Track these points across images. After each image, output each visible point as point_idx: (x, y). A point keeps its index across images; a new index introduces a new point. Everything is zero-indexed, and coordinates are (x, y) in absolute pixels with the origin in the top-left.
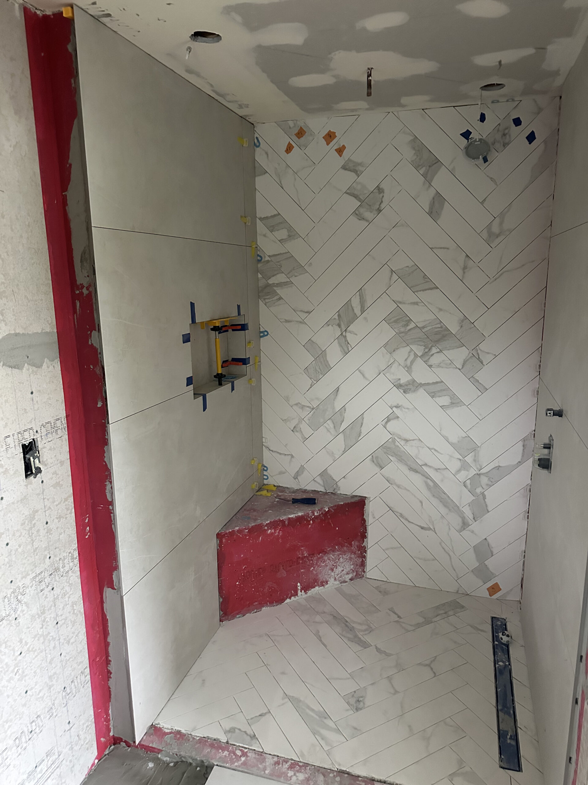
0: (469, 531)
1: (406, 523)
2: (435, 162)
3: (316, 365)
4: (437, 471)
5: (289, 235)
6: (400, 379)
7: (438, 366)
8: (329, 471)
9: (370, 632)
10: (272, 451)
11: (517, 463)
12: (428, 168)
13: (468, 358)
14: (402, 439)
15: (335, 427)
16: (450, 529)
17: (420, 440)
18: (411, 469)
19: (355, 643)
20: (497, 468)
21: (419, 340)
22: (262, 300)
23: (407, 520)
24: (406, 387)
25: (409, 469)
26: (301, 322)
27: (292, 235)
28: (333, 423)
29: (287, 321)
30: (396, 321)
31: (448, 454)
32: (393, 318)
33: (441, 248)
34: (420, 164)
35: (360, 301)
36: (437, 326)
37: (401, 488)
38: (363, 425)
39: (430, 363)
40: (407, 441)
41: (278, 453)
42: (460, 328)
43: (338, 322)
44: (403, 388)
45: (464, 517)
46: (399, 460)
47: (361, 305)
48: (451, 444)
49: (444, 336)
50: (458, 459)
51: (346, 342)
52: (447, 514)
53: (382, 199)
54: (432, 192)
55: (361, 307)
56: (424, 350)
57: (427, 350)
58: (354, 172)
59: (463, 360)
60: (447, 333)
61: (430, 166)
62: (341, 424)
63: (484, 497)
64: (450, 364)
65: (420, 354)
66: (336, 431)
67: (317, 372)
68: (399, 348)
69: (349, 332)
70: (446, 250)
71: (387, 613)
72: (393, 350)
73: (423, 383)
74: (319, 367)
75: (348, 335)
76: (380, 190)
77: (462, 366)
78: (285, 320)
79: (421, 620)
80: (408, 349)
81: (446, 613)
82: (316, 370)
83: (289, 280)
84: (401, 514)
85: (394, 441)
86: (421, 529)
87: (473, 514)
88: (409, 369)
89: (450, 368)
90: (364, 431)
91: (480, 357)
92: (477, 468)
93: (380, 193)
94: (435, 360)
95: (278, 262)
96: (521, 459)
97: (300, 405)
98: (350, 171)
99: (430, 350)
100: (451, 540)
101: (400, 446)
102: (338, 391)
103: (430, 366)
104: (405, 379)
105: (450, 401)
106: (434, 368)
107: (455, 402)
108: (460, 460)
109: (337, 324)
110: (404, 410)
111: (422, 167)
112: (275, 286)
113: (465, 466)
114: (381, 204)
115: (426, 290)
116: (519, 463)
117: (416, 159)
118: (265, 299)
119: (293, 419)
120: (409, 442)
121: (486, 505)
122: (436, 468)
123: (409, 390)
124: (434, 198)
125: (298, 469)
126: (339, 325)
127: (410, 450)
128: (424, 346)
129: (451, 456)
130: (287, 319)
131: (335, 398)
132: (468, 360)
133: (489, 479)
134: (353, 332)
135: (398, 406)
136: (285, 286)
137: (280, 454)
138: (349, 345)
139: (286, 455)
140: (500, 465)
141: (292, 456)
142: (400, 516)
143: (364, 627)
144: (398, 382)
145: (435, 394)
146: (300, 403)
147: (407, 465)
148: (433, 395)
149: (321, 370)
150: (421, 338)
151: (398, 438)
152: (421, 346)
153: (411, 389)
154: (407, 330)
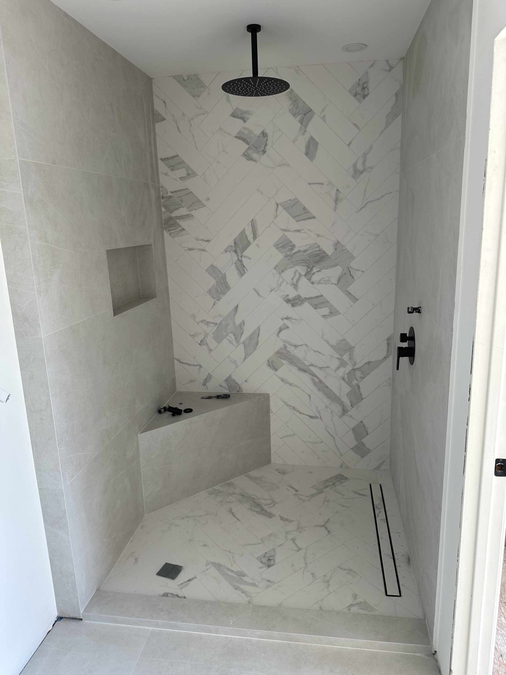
0: (348, 416)
1: (298, 414)
2: (309, 111)
3: (217, 287)
4: (321, 370)
5: (187, 174)
6: (288, 295)
7: (319, 282)
8: (233, 377)
9: (274, 505)
10: (182, 363)
11: (383, 359)
12: (303, 115)
13: (341, 275)
14: (292, 345)
15: (236, 339)
16: (333, 416)
17: (306, 345)
18: (300, 369)
19: (263, 515)
20: (368, 363)
21: (302, 261)
22: (167, 231)
23: (298, 411)
24: (293, 302)
25: (298, 370)
26: (202, 250)
27: (190, 174)
28: (235, 336)
29: (190, 249)
30: (283, 247)
31: (329, 355)
32: (280, 244)
33: (317, 184)
34: (296, 112)
35: (252, 230)
36: (316, 249)
37: (293, 386)
38: (259, 336)
39: (312, 281)
40: (296, 346)
41: (188, 364)
42: (335, 250)
43: (234, 248)
44: (292, 303)
45: (344, 405)
46: (290, 363)
47: (253, 234)
48: (332, 346)
49: (322, 258)
50: (337, 358)
51: (243, 266)
52: (330, 404)
53: (266, 142)
54: (307, 137)
55: (254, 235)
56: (307, 270)
57: (309, 270)
58: (242, 119)
59: (338, 277)
60: (324, 255)
61: (305, 114)
62: (241, 336)
63: (359, 388)
64: (328, 281)
65: (303, 273)
66: (237, 342)
67: (219, 293)
68: (286, 269)
69: (244, 257)
70: (320, 185)
71: (286, 488)
72: (281, 272)
73: (307, 297)
74: (220, 287)
75: (244, 259)
76: (264, 135)
77: (337, 282)
78: (188, 248)
79: (314, 491)
80: (294, 270)
81: (333, 484)
82: (217, 290)
83: (189, 213)
84: (294, 407)
85: (285, 347)
86: (309, 418)
87: (351, 402)
88: (295, 286)
89: (328, 284)
90: (261, 340)
91: (351, 273)
92: (353, 365)
93: (264, 137)
94: (315, 278)
95: (180, 197)
96: (386, 355)
97: (205, 322)
98: (238, 118)
99: (311, 269)
100: (334, 424)
101: (291, 351)
102: (237, 308)
103: (313, 283)
104: (292, 294)
105: (329, 311)
106: (315, 284)
107: (333, 313)
108: (339, 359)
109: (233, 251)
110: (292, 321)
111: (299, 115)
112: (178, 219)
113: (343, 364)
114: (265, 146)
115: (306, 219)
116: (385, 358)
117: (293, 108)
118: (169, 230)
119: (200, 334)
120: (297, 347)
121: (361, 395)
122: (320, 367)
123: (296, 304)
124: (309, 141)
125: (206, 377)
126: (236, 252)
127: (299, 353)
128: (307, 267)
129: (332, 357)
130: (190, 247)
131: (235, 314)
132: (342, 276)
133: (362, 372)
134: (247, 256)
135: (288, 318)
136: (187, 219)
137: (190, 365)
138: (244, 268)
139: (195, 365)
140: (371, 361)
141: (201, 366)
142: (293, 409)
143: (268, 502)
144: (287, 297)
145: (317, 306)
146: (205, 320)
147: (296, 366)
148: (316, 307)
149: (222, 291)
150: (304, 260)
151: (289, 344)
152: (304, 266)
153: (298, 303)
154: (292, 254)
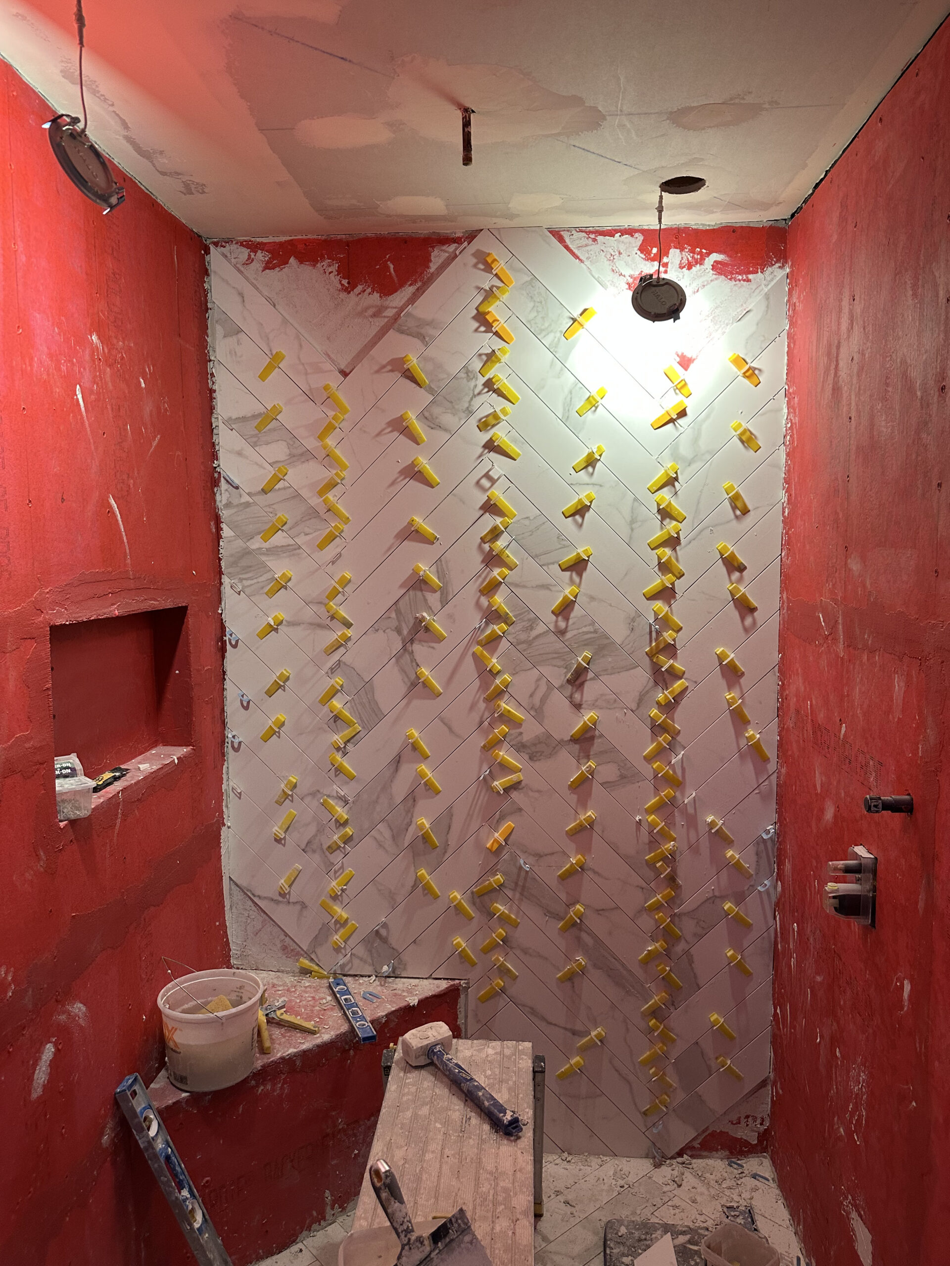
1: (541, 1024)
4: (601, 915)
5: (290, 455)
6: (521, 734)
7: (593, 705)
11: (748, 889)
12: (558, 334)
13: (646, 689)
15: (393, 837)
16: (627, 1029)
17: (564, 853)
20: (712, 900)
24: (533, 750)
25: (545, 914)
26: (319, 625)
27: (297, 453)
28: (391, 829)
29: (290, 624)
31: (620, 880)
33: (588, 484)
36: (589, 629)
39: (577, 701)
40: (539, 856)
41: (272, 900)
42: (629, 631)
44: (530, 751)
46: (525, 897)
48: (625, 858)
49: (605, 648)
50: (638, 886)
51: (414, 664)
52: (621, 999)
53: (473, 390)
54: (567, 381)
55: (442, 595)
56: (565, 676)
58: (419, 339)
59: (638, 694)
62: (407, 829)
63: (691, 961)
64: (615, 701)
65: (557, 683)
66: (398, 846)
68: (517, 673)
69: (419, 644)
70: (597, 488)
73: (564, 738)
74: (359, 713)
76: (470, 374)
78: (287, 621)
80: (535, 673)
84: (532, 1008)
86: (569, 1034)
87: (670, 995)
88: (538, 712)
89: (614, 708)
90: (452, 842)
93: (469, 379)
94: (587, 694)
95: (269, 506)
96: (755, 880)
98: (410, 334)
100: (631, 1050)
102: (399, 762)
103: (578, 707)
104: (530, 732)
105: (618, 773)
106: (585, 709)
107: (625, 776)
108: (642, 888)
109: (393, 628)
110: (531, 794)
112: (264, 554)
114: (471, 399)
116: (751, 888)
118: (241, 580)
120: (543, 858)
121: (695, 977)
122: (600, 909)
123: (539, 754)
124: (571, 392)
125: (317, 932)
126: (398, 630)
128: (566, 668)
129: (624, 883)
131: (394, 776)
132: (647, 692)
133: (697, 923)
134: (426, 642)
135: (520, 787)
136: (284, 555)
137: (277, 902)
139: (289, 903)
140: (717, 894)
141: (304, 906)
142: (533, 1014)
147: (540, 905)
150: (558, 653)
152: (559, 667)
153: (544, 752)
154: (531, 638)
